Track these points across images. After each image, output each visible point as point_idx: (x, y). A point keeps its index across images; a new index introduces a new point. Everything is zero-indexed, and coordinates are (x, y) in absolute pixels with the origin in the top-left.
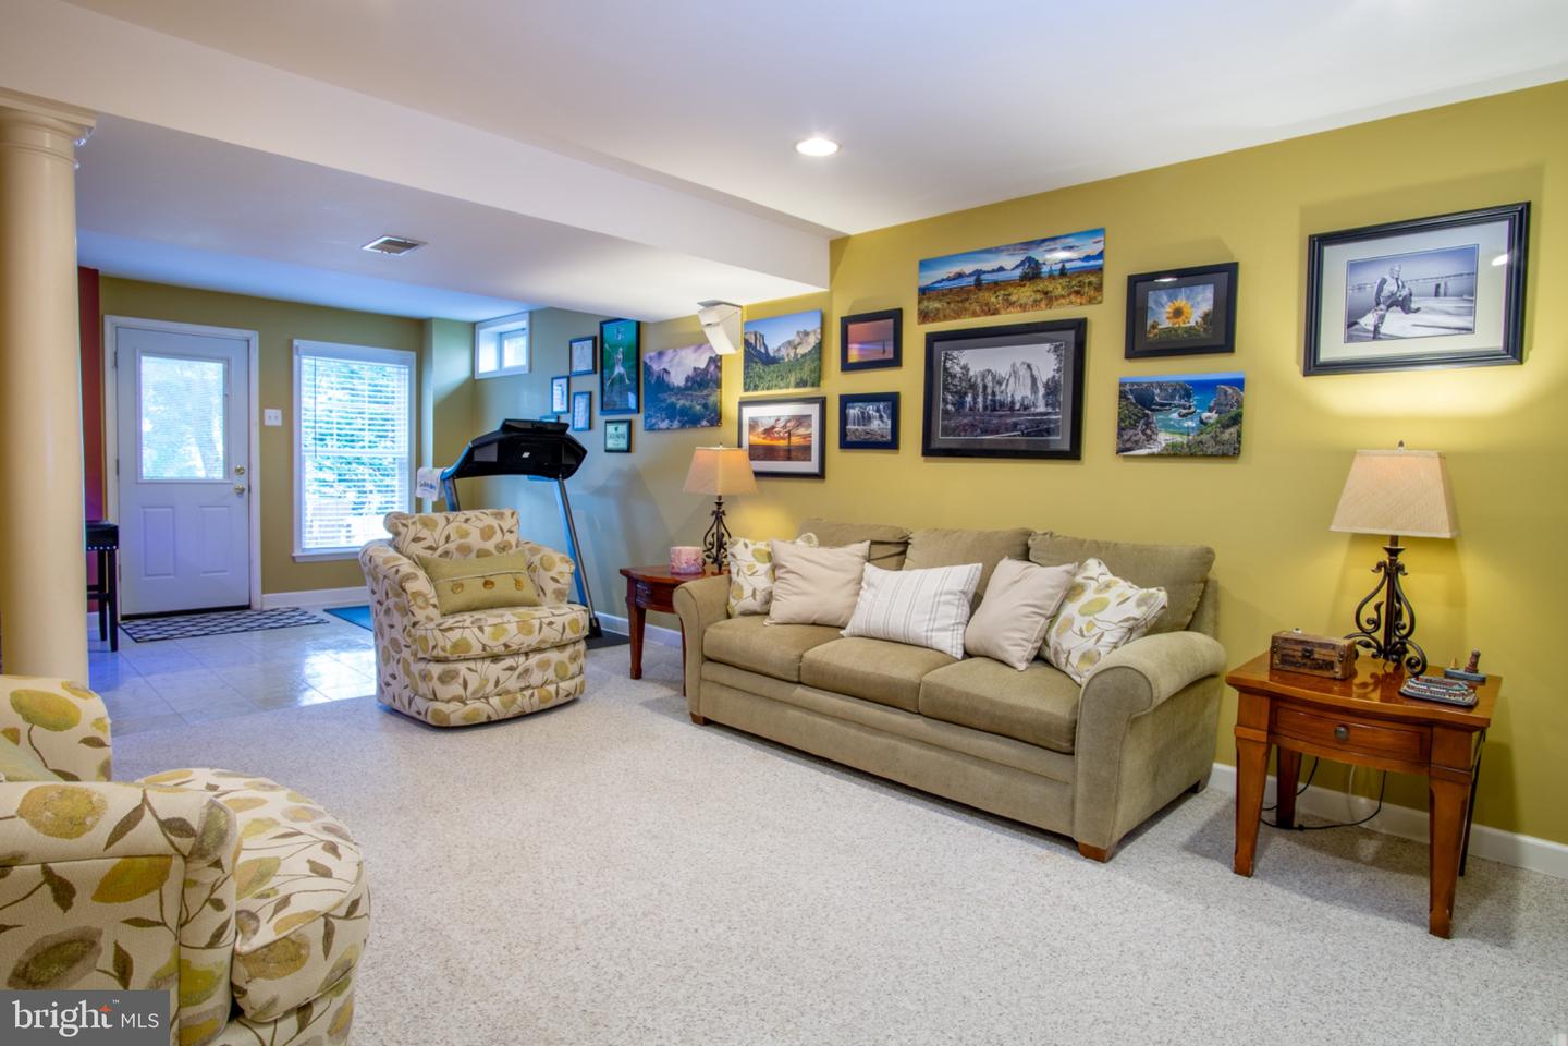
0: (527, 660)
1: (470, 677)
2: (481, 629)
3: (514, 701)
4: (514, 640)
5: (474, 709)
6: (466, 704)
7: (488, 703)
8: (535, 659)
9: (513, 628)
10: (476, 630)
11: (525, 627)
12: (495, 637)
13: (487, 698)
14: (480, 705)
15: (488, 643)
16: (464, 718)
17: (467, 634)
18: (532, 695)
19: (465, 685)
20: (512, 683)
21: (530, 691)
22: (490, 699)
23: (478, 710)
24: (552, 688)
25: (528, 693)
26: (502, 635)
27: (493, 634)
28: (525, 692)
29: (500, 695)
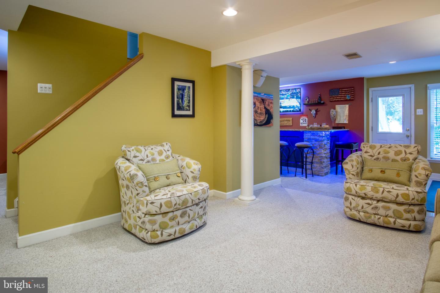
0: (377, 203)
1: (353, 201)
2: (356, 185)
3: (370, 217)
4: (369, 193)
5: (354, 214)
6: (351, 211)
7: (359, 214)
8: (381, 204)
9: (369, 189)
10: (354, 185)
11: (375, 189)
12: (361, 190)
13: (359, 212)
14: (356, 213)
15: (358, 191)
16: (350, 215)
17: (351, 186)
18: (379, 218)
19: (351, 204)
20: (369, 209)
21: (379, 217)
22: (360, 213)
23: (355, 215)
24: (392, 220)
25: (377, 217)
26: (364, 190)
27: (360, 188)
28: (376, 216)
29: (365, 213)
